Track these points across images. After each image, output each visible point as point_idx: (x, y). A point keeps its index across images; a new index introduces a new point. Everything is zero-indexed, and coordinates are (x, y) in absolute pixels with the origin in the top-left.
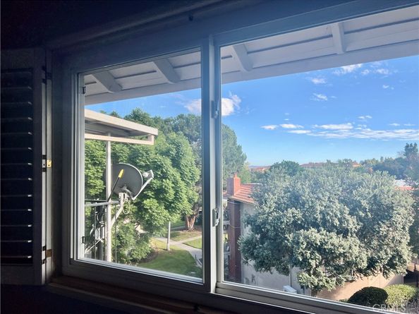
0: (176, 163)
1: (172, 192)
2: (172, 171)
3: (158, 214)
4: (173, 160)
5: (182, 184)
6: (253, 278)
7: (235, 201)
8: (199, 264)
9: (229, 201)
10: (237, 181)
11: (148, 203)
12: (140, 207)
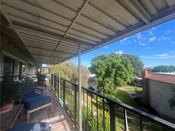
0: (126, 66)
1: (125, 75)
2: (125, 69)
3: (121, 82)
6: (157, 106)
7: (146, 79)
8: (131, 96)
9: (143, 78)
10: (146, 72)
11: (118, 78)
12: (115, 79)
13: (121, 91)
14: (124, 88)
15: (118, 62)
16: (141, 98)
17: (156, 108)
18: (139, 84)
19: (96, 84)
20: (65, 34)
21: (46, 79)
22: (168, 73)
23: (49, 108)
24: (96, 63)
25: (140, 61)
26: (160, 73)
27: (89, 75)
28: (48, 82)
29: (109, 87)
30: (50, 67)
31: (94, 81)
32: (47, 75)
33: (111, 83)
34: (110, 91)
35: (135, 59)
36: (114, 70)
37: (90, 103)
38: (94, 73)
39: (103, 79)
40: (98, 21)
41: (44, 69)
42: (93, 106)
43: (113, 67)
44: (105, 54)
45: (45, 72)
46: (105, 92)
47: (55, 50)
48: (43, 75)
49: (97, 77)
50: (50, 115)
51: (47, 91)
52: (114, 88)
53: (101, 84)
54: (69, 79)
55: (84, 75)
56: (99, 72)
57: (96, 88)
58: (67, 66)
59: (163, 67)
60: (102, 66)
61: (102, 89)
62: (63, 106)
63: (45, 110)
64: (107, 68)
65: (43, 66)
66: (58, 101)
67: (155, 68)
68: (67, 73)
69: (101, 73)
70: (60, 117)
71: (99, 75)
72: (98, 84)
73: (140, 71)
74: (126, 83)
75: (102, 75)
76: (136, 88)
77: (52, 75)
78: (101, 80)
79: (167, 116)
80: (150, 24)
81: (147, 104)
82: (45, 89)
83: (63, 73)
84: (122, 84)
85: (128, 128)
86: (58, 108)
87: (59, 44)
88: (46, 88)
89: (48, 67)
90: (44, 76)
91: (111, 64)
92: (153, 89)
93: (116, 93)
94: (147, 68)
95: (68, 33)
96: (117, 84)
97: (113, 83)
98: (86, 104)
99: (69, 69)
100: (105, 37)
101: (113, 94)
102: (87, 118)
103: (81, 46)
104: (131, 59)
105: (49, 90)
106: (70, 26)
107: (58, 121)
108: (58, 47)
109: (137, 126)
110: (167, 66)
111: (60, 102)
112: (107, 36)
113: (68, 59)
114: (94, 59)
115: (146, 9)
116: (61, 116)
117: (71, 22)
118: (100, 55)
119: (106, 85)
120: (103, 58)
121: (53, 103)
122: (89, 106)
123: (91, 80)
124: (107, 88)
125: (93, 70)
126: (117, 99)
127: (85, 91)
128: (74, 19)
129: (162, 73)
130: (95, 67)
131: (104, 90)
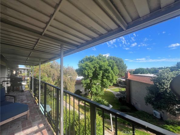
1: (111, 77)
2: (111, 71)
3: (107, 83)
4: (112, 68)
5: (114, 75)
6: (136, 103)
7: (129, 80)
8: (116, 96)
9: (126, 79)
10: (129, 74)
11: (105, 80)
12: (102, 81)
13: (108, 92)
14: (111, 89)
15: (105, 65)
16: (124, 98)
17: (136, 106)
18: (122, 85)
19: (83, 86)
20: (43, 32)
21: (23, 83)
22: (145, 75)
23: (25, 118)
24: (83, 65)
25: (124, 63)
26: (139, 74)
27: (76, 77)
28: (27, 86)
29: (96, 89)
30: (29, 68)
31: (82, 83)
32: (25, 78)
33: (98, 85)
34: (97, 92)
35: (120, 62)
36: (101, 72)
37: (76, 106)
38: (81, 75)
39: (91, 81)
40: (80, 21)
41: (21, 71)
42: (81, 110)
43: (100, 69)
44: (93, 56)
45: (23, 75)
46: (92, 94)
47: (33, 49)
48: (18, 78)
49: (85, 79)
50: (26, 126)
51: (24, 97)
52: (101, 90)
53: (89, 87)
54: (54, 82)
55: (71, 78)
56: (87, 74)
57: (84, 91)
58: (51, 67)
59: (141, 69)
60: (90, 67)
61: (89, 91)
62: (43, 114)
63: (20, 120)
64: (94, 70)
65: (19, 68)
66: (38, 108)
67: (136, 70)
68: (51, 76)
69: (88, 75)
70: (39, 127)
71: (86, 77)
72: (86, 86)
73: (124, 73)
74: (112, 84)
75: (90, 77)
76: (120, 88)
77: (31, 78)
78: (89, 82)
79: (144, 112)
80: (127, 30)
81: (129, 103)
82: (22, 95)
83: (46, 75)
84: (108, 86)
85: (113, 127)
86: (37, 116)
87: (38, 41)
88: (23, 93)
89: (27, 69)
90: (21, 80)
91: (98, 66)
92: (134, 89)
93: (103, 94)
94: (129, 70)
95: (47, 30)
96: (103, 85)
97: (101, 85)
98: (72, 108)
99: (53, 71)
100: (89, 39)
101: (100, 96)
102: (73, 123)
103: (64, 46)
104: (116, 62)
105: (26, 96)
106: (48, 22)
107: (36, 132)
108: (36, 46)
109: (120, 123)
110: (144, 69)
111: (41, 109)
112: (91, 38)
113: (50, 60)
114: (82, 61)
115: (122, 17)
116: (40, 125)
117: (49, 18)
118: (88, 56)
119: (93, 87)
120: (91, 60)
121: (30, 111)
122: (75, 110)
123: (78, 83)
124: (94, 90)
125: (80, 72)
126: (104, 100)
127: (67, 95)
128: (53, 15)
129: (141, 75)
130: (83, 68)
131: (92, 92)
